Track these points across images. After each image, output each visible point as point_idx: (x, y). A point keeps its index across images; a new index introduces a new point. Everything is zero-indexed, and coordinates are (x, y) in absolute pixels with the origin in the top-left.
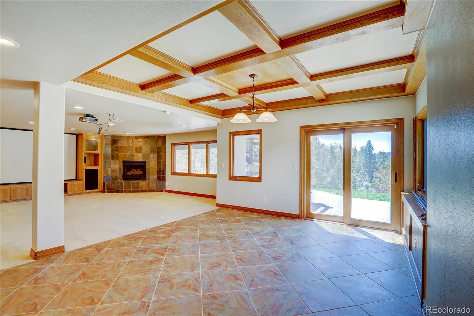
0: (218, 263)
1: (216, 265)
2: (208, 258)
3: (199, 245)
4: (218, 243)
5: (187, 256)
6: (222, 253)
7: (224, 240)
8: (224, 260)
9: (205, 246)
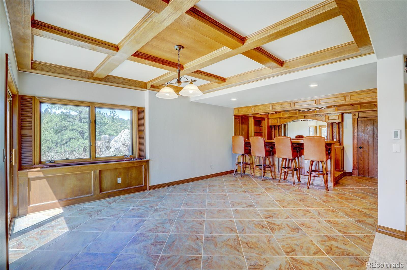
0: (219, 213)
1: (220, 211)
2: (227, 217)
3: (237, 231)
4: (217, 232)
5: (246, 220)
6: (215, 220)
7: (209, 236)
8: (214, 214)
9: (231, 230)
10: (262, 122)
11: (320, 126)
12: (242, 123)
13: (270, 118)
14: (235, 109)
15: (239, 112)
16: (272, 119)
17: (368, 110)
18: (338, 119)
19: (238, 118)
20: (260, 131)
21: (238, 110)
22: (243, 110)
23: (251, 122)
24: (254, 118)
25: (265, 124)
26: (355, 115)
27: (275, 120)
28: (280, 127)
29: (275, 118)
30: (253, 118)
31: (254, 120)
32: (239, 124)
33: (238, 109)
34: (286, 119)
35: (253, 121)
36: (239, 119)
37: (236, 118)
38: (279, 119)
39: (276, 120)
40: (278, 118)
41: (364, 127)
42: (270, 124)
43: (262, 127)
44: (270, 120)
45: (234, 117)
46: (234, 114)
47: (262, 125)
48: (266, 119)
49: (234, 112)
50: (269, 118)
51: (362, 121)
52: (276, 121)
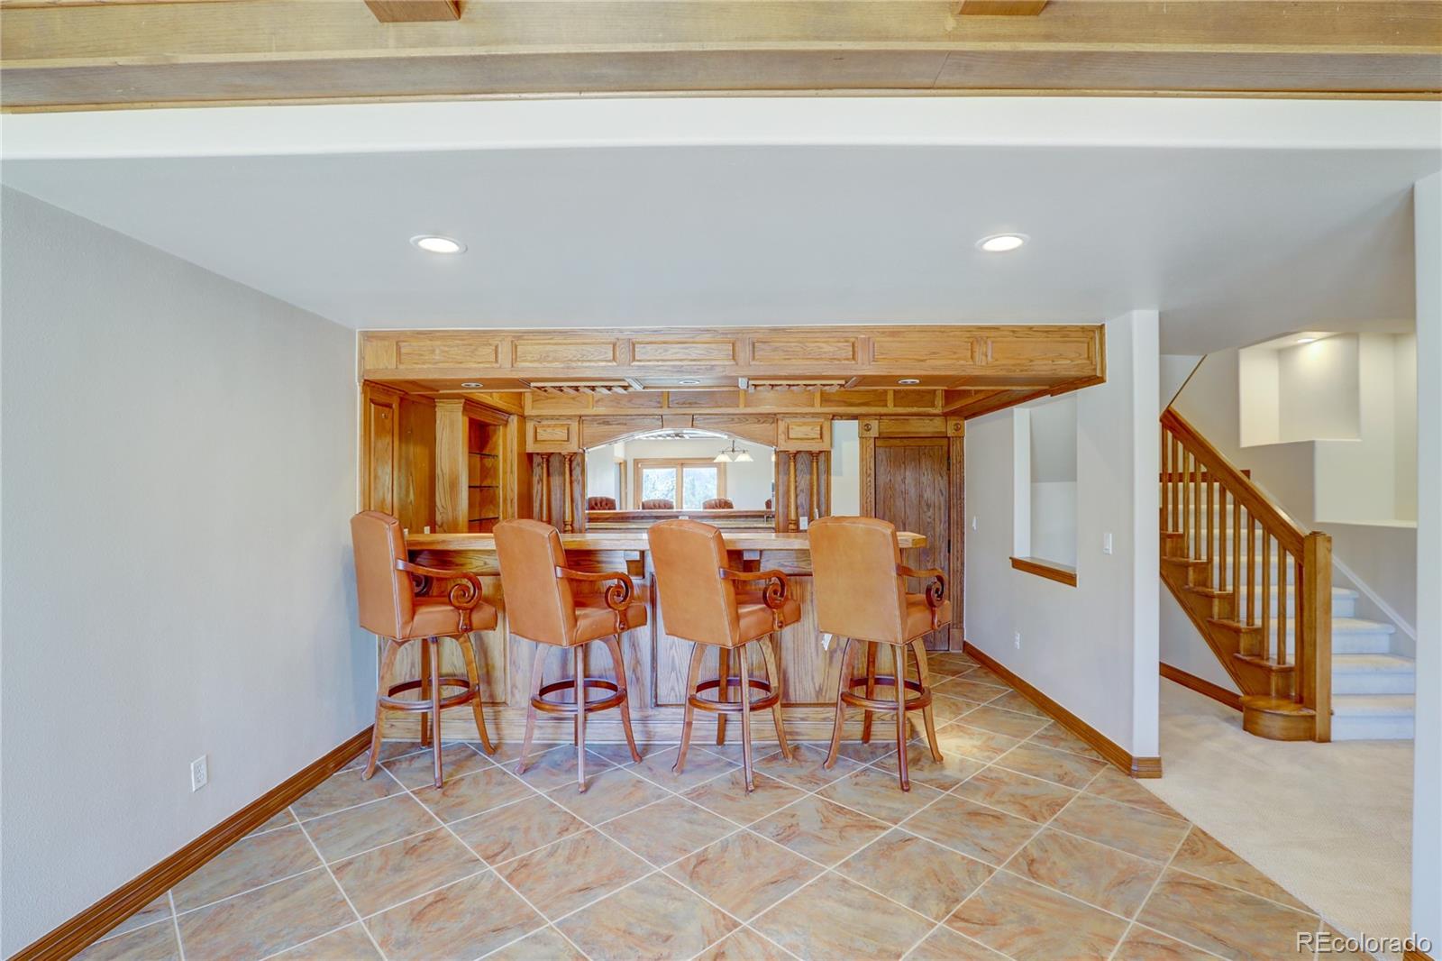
10: (495, 431)
11: (636, 462)
12: (405, 435)
13: (531, 418)
14: (368, 336)
15: (399, 360)
16: (540, 418)
17: (915, 410)
18: (821, 438)
19: (383, 399)
20: (482, 481)
21: (399, 348)
22: (433, 351)
23: (451, 429)
24: (470, 404)
25: (507, 443)
26: (867, 428)
27: (555, 426)
28: (579, 459)
29: (558, 417)
30: (465, 409)
31: (467, 419)
32: (388, 439)
33: (397, 340)
34: (608, 423)
35: (460, 424)
36: (389, 406)
37: (372, 401)
38: (574, 426)
39: (562, 425)
40: (570, 417)
41: (895, 474)
42: (530, 448)
43: (495, 456)
44: (530, 426)
45: (364, 392)
46: (363, 372)
47: (494, 448)
48: (514, 420)
49: (362, 358)
50: (526, 414)
51: (887, 450)
52: (560, 434)
